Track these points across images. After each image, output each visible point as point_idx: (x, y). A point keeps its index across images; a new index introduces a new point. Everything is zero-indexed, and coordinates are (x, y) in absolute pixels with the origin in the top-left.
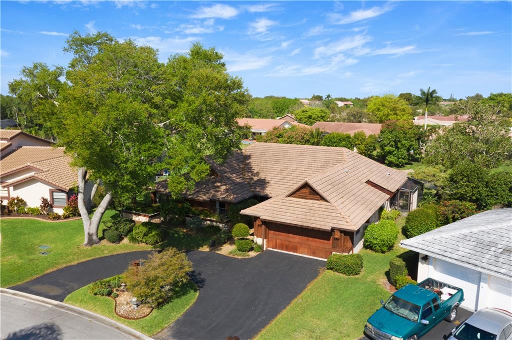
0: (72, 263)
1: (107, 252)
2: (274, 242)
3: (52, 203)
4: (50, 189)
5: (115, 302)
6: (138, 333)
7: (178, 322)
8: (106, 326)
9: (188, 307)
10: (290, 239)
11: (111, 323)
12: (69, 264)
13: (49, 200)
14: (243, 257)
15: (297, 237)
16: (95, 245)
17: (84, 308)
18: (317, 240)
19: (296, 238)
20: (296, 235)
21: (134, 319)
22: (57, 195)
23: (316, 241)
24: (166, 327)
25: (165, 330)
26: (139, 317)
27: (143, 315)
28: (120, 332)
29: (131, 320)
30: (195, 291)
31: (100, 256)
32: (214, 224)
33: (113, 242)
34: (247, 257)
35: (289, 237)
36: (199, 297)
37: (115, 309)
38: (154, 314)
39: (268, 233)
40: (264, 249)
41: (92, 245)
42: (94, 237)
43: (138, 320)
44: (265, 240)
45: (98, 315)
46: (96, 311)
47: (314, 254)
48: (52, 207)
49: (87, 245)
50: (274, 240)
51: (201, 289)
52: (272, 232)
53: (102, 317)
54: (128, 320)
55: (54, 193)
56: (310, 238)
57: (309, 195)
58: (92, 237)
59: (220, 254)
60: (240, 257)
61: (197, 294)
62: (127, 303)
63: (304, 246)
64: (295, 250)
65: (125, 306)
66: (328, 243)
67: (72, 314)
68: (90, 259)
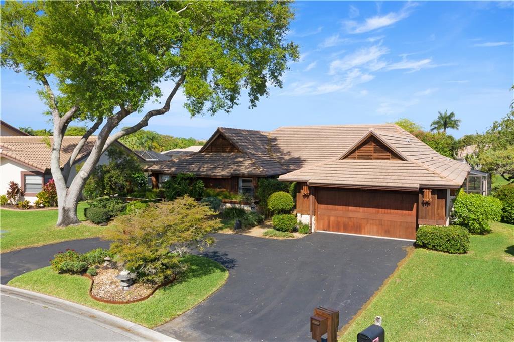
0: (36, 245)
1: (89, 234)
2: (327, 221)
3: (23, 190)
4: (22, 172)
5: (91, 282)
6: (129, 324)
7: (199, 308)
8: (73, 315)
9: (214, 289)
10: (351, 215)
11: (81, 310)
12: (30, 245)
13: (19, 186)
14: (285, 238)
15: (362, 209)
16: (72, 225)
17: (39, 291)
18: (392, 211)
19: (359, 212)
20: (360, 207)
21: (123, 303)
22: (31, 180)
23: (390, 214)
24: (179, 315)
25: (178, 320)
26: (132, 300)
27: (139, 298)
28: (96, 322)
29: (116, 305)
30: (223, 270)
31: (78, 238)
32: (237, 206)
33: (99, 223)
34: (290, 238)
35: (348, 211)
36: (229, 278)
37: (91, 290)
38: (156, 296)
39: (317, 208)
40: (313, 231)
41: (67, 225)
42: (72, 214)
43: (128, 305)
44: (314, 218)
45: (61, 301)
46: (58, 295)
47: (387, 232)
48: (22, 195)
49: (60, 225)
50: (326, 218)
51: (231, 269)
52: (323, 206)
53: (67, 302)
54: (111, 305)
55: (27, 178)
56: (380, 210)
57: (375, 153)
58: (68, 213)
59: (250, 236)
60: (280, 238)
61: (227, 274)
62: (112, 283)
63: (372, 222)
64: (358, 229)
65: (108, 286)
66: (409, 215)
67: (15, 299)
68: (63, 240)
